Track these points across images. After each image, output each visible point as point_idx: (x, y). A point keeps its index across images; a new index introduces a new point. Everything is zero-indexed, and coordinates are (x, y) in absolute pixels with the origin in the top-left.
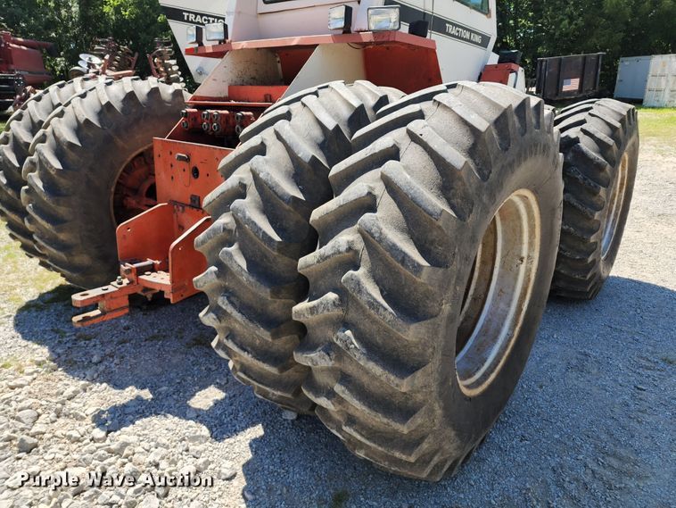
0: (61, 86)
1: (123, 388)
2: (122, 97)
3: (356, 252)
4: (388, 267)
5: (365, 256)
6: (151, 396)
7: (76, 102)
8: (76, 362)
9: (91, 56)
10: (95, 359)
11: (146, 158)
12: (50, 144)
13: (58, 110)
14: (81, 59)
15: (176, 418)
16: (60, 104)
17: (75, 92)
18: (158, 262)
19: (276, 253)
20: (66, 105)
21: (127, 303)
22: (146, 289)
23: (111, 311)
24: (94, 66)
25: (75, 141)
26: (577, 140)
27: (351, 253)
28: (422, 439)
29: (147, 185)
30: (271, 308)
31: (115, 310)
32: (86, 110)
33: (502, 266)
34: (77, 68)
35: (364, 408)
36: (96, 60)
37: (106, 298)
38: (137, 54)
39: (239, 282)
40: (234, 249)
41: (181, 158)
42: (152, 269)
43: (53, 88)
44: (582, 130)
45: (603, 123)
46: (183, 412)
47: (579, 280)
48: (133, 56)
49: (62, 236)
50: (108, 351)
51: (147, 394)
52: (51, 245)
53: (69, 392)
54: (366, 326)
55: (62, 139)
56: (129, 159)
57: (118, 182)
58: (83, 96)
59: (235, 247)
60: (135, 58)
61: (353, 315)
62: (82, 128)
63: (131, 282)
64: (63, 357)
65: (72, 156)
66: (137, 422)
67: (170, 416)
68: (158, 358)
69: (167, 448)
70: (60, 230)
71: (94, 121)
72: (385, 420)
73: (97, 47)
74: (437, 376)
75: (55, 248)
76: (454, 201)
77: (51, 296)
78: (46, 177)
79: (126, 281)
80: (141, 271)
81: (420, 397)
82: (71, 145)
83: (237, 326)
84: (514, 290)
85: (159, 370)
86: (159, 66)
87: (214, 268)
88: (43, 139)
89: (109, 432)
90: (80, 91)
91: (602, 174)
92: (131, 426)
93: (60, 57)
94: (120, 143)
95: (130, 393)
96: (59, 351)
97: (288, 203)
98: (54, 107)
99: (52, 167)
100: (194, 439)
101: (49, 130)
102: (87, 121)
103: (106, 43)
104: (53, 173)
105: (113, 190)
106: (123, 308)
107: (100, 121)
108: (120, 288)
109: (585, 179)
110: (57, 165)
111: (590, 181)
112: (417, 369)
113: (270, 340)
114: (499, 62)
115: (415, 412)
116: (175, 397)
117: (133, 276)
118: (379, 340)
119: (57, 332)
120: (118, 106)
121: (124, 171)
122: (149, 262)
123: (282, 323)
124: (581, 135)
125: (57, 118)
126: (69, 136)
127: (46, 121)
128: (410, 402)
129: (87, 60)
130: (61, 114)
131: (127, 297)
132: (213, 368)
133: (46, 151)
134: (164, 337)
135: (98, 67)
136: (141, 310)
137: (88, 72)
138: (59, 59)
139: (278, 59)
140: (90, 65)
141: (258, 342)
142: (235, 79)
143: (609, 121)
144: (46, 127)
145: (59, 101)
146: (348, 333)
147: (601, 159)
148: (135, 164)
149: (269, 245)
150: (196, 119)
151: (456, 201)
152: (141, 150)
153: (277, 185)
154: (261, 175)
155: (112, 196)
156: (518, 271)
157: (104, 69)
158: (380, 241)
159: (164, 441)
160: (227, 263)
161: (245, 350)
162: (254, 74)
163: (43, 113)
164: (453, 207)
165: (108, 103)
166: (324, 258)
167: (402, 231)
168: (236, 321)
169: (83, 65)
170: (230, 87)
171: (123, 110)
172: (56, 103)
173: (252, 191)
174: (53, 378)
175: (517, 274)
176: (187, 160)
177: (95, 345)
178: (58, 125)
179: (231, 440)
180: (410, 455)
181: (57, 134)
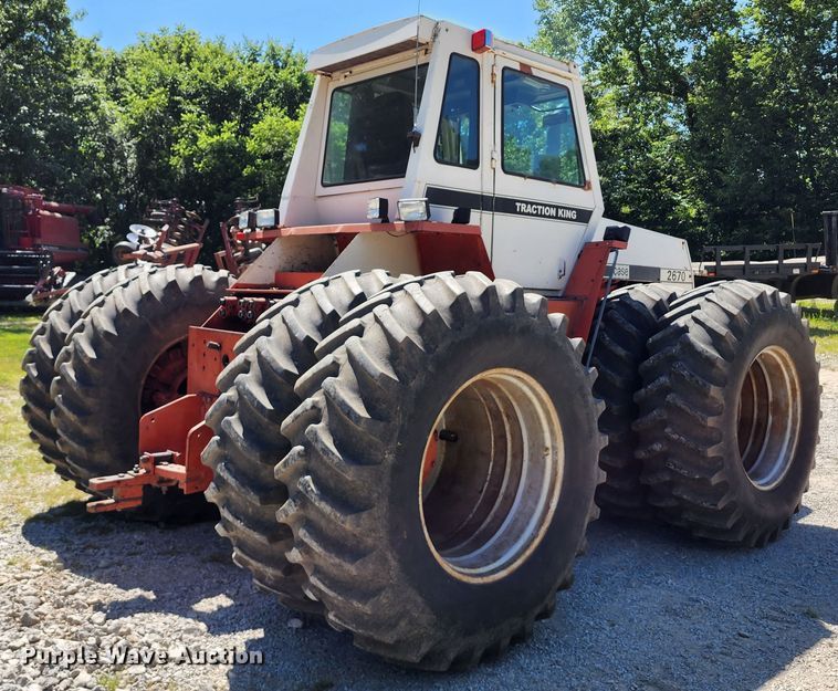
0: (104, 275)
1: (127, 590)
2: (164, 286)
3: (320, 410)
4: (341, 420)
5: (325, 413)
6: (154, 597)
7: (118, 291)
8: (82, 567)
9: (143, 227)
10: (103, 563)
11: (181, 348)
12: (87, 334)
13: (99, 300)
14: (130, 232)
15: (177, 616)
16: (101, 294)
17: (118, 282)
18: (178, 454)
19: (266, 420)
20: (107, 295)
21: (140, 494)
22: (162, 481)
23: (125, 500)
24: (146, 241)
25: (112, 330)
26: (686, 329)
27: (314, 411)
28: (379, 591)
29: (180, 380)
30: (262, 474)
31: (129, 499)
32: (125, 300)
33: (530, 460)
34: (124, 243)
35: (321, 549)
36: (150, 233)
37: (122, 484)
38: (207, 222)
39: (236, 448)
40: (233, 419)
41: (212, 346)
42: (171, 460)
43: (96, 277)
44: (693, 318)
45: (719, 311)
46: (184, 611)
47: (706, 509)
48: (201, 223)
49: (86, 430)
50: (116, 559)
51: (151, 596)
52: (73, 439)
53: (72, 587)
54: (323, 472)
55: (99, 328)
56: (163, 350)
57: (149, 376)
58: (125, 286)
59: (235, 416)
60: (204, 227)
61: (313, 464)
62: (120, 317)
63: (148, 472)
64: (70, 562)
65: (107, 345)
66: (136, 615)
67: (171, 615)
68: (168, 569)
69: (162, 636)
70: (85, 423)
71: (133, 310)
72: (337, 561)
73: (155, 212)
74: (385, 522)
75: (77, 443)
76: (399, 368)
77: (63, 510)
78: (79, 367)
79: (142, 471)
80: (158, 461)
81: (370, 541)
82: (107, 334)
83: (233, 494)
84: (541, 486)
85: (165, 579)
86: (235, 238)
87: (217, 438)
88: (81, 329)
89: (107, 619)
90: (123, 280)
91: (714, 370)
92: (130, 617)
93: (105, 224)
94: (156, 332)
95: (134, 593)
96: (67, 555)
97: (280, 375)
98: (96, 297)
99: (86, 356)
100: (189, 631)
101: (88, 319)
102: (126, 310)
103: (167, 206)
104: (86, 362)
105: (143, 382)
106: (135, 499)
107: (139, 310)
108: (136, 477)
109: (692, 376)
110: (91, 354)
111: (698, 378)
112: (363, 510)
113: (259, 504)
114: (605, 239)
115: (365, 555)
116: (179, 600)
117: (150, 465)
118: (332, 484)
119: (66, 541)
120: (158, 295)
121: (156, 363)
122: (169, 452)
123: (271, 489)
124: (691, 324)
125: (97, 308)
126: (106, 325)
127: (85, 311)
128: (362, 546)
129: (138, 232)
130: (101, 304)
131: (141, 487)
132: (225, 581)
133: (83, 341)
134: (179, 553)
135: (152, 242)
136: (158, 527)
137: (138, 249)
138: (101, 228)
139: (336, 243)
140: (142, 239)
141: (250, 510)
142: (283, 265)
143: (726, 307)
144: (85, 317)
145: (100, 291)
146: (308, 478)
147: (713, 353)
148: (171, 355)
149: (262, 413)
150: (234, 307)
151: (402, 368)
152: (177, 340)
153: (274, 361)
154: (263, 353)
155: (141, 390)
156: (545, 462)
157: (159, 244)
158: (334, 399)
159: (159, 629)
160: (227, 431)
161: (238, 518)
162: (305, 259)
163: (84, 304)
164: (396, 373)
165: (149, 293)
166: (297, 417)
167: (354, 391)
168: (233, 489)
169: (133, 240)
170: (277, 274)
171: (163, 299)
172: (97, 293)
173: (255, 367)
174: (58, 575)
175: (544, 467)
176: (219, 348)
177: (103, 554)
178: (98, 315)
179: (227, 636)
180: (365, 604)
181: (95, 323)
